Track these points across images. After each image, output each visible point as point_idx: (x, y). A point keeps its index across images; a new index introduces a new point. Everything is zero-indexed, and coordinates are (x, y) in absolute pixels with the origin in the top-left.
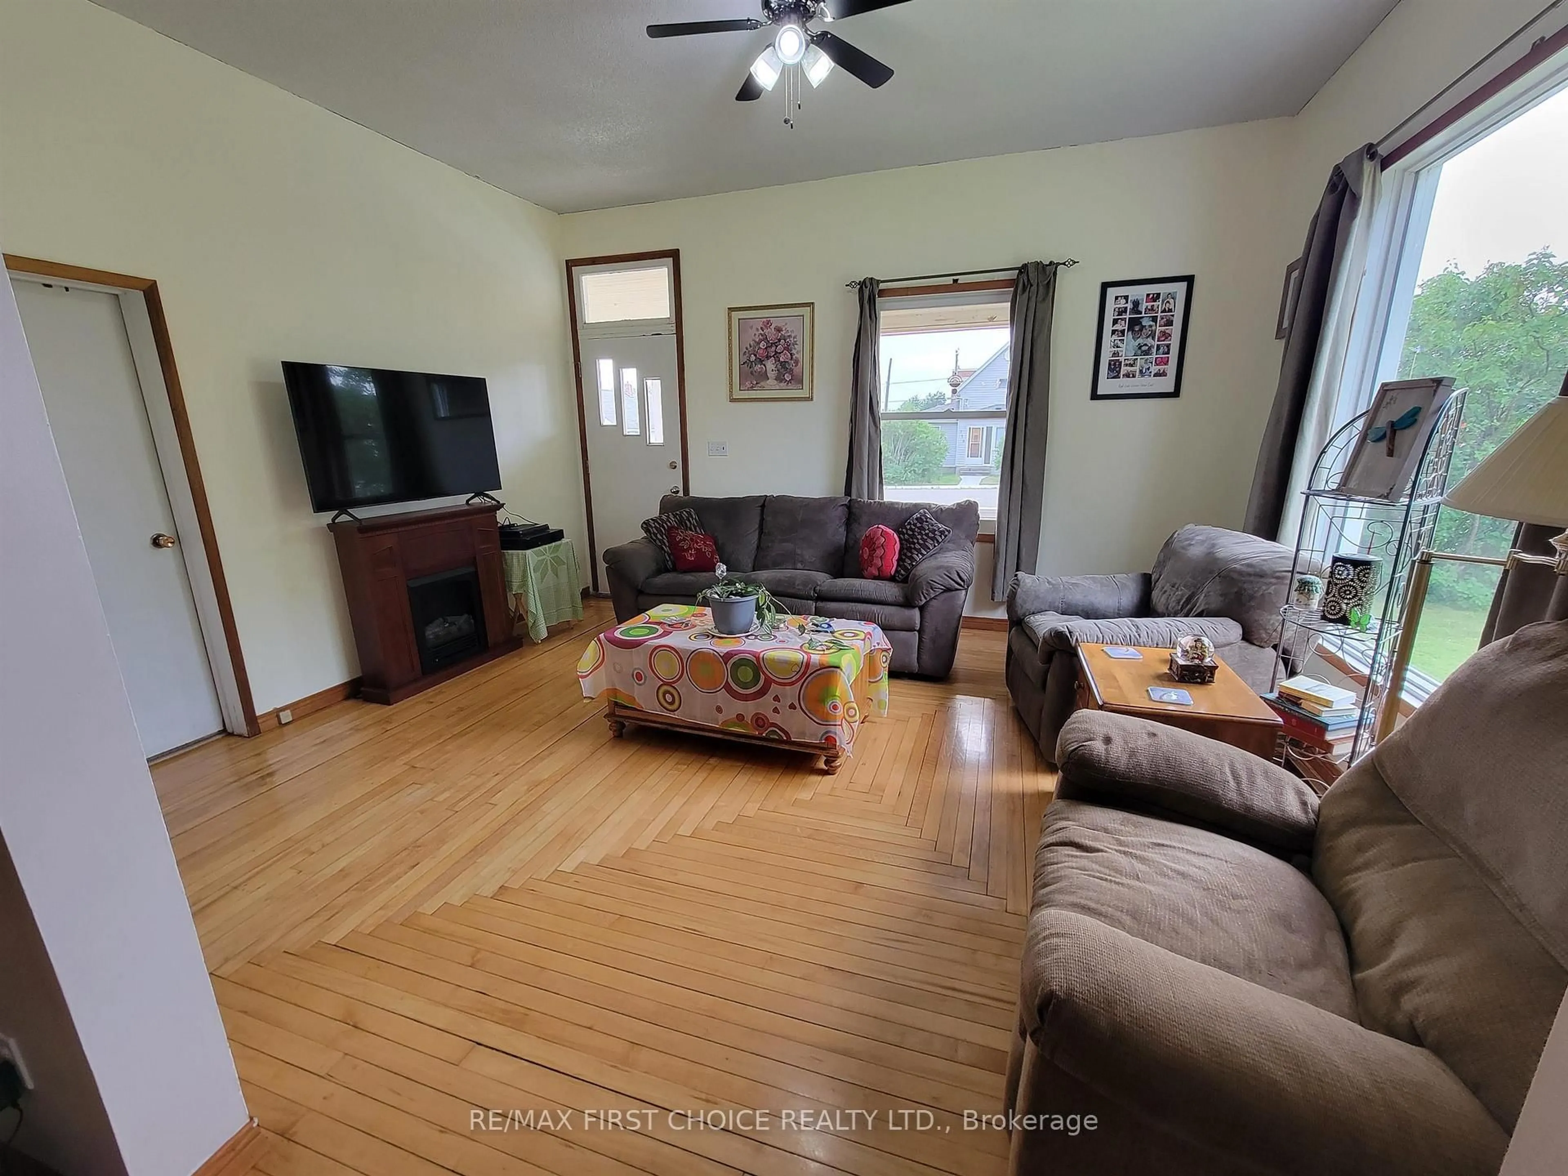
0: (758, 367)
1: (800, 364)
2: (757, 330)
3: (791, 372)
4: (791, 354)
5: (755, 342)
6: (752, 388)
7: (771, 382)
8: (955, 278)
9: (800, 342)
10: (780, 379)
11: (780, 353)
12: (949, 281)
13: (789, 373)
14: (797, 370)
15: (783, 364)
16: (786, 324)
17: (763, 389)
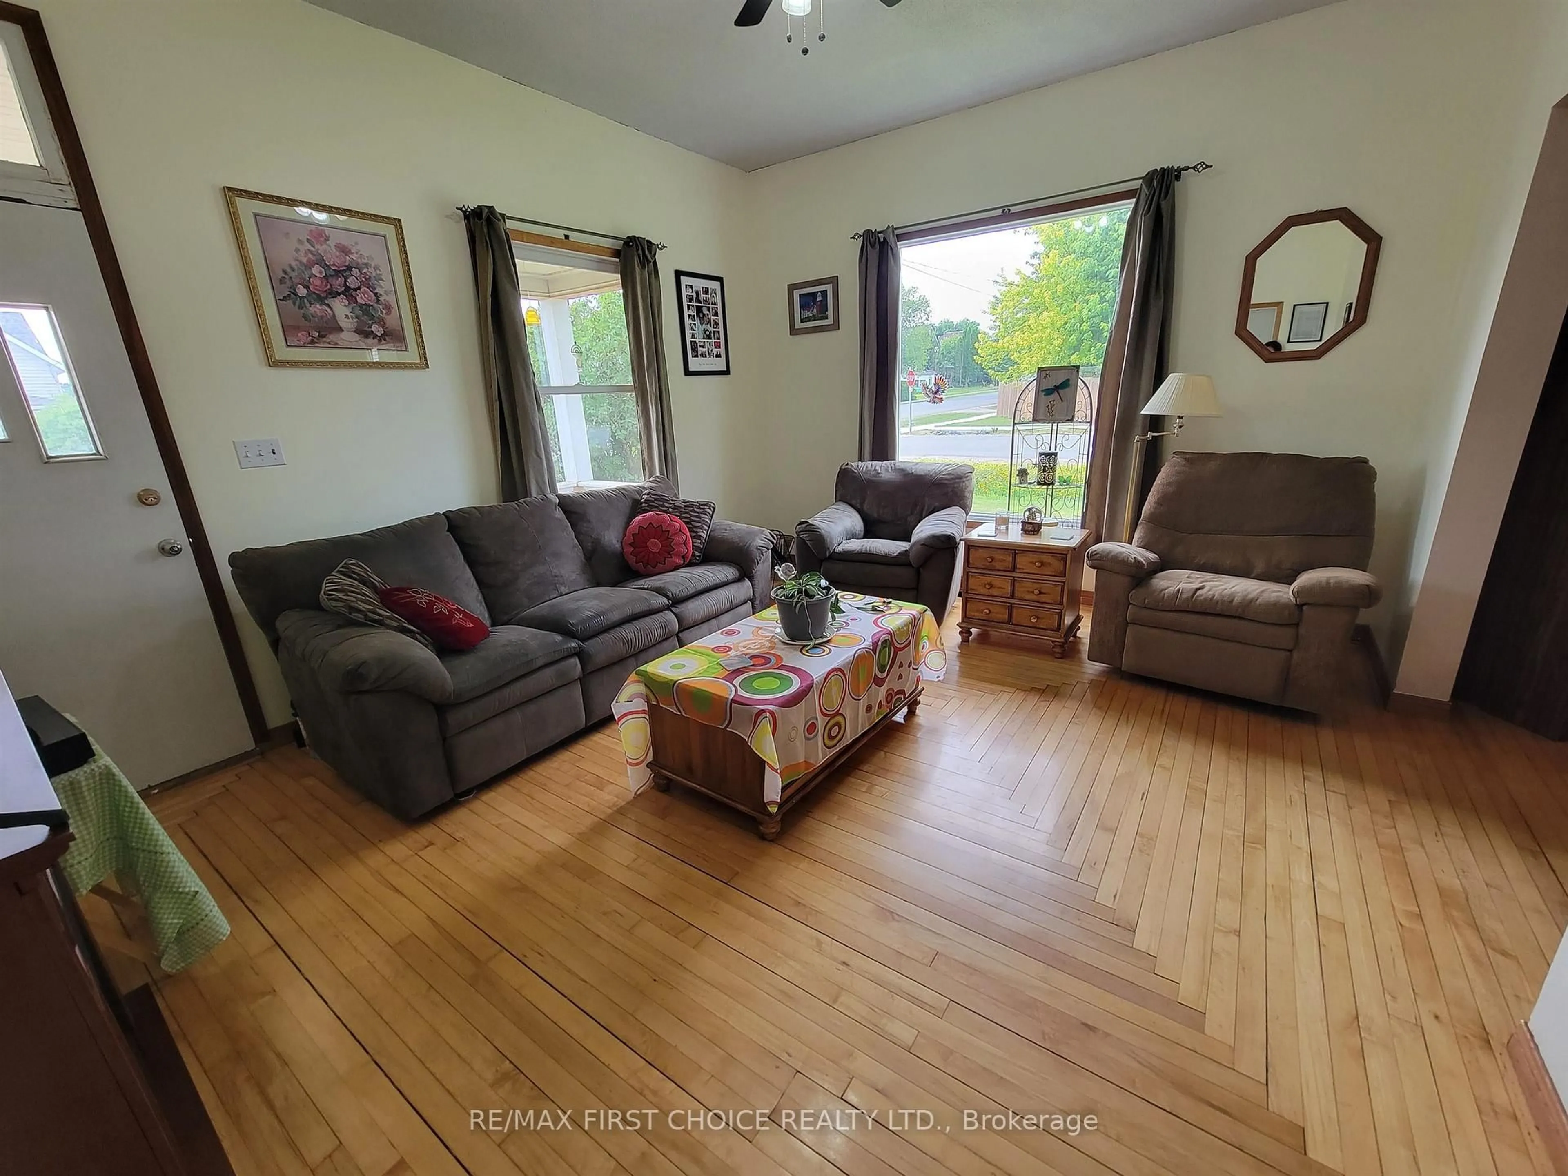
0: (316, 308)
1: (395, 311)
2: (300, 241)
3: (382, 322)
4: (376, 294)
5: (301, 262)
6: (313, 343)
7: (348, 336)
8: (567, 233)
9: (386, 275)
10: (364, 332)
11: (356, 290)
12: (560, 234)
13: (379, 323)
14: (391, 321)
15: (366, 309)
16: (356, 243)
17: (335, 346)
